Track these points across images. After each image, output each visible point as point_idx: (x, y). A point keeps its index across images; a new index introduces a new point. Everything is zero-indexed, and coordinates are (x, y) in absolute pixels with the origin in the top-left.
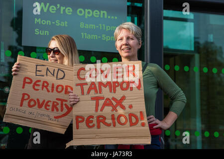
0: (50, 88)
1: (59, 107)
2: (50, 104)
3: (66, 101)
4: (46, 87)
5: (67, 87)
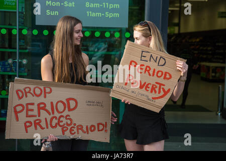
0: (151, 72)
1: (157, 89)
2: (150, 86)
3: (164, 85)
4: (148, 71)
5: (166, 73)
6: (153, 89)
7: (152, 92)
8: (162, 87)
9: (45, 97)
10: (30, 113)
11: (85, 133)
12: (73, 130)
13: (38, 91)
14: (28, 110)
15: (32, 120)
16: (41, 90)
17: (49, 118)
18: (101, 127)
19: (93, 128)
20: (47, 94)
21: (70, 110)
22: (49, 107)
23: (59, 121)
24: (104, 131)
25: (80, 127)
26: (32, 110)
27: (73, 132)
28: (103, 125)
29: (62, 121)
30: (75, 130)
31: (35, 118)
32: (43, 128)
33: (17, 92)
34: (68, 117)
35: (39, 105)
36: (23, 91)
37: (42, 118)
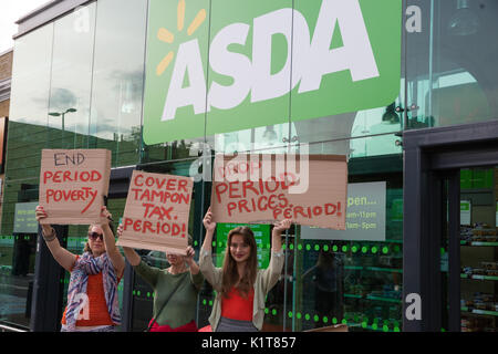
10: (234, 193)
11: (305, 216)
12: (289, 213)
14: (231, 190)
15: (236, 201)
17: (256, 198)
18: (331, 209)
19: (318, 211)
23: (270, 202)
24: (335, 214)
25: (299, 210)
26: (236, 190)
29: (273, 202)
30: (292, 213)
31: (239, 199)
32: (249, 211)
34: (282, 197)
37: (248, 199)
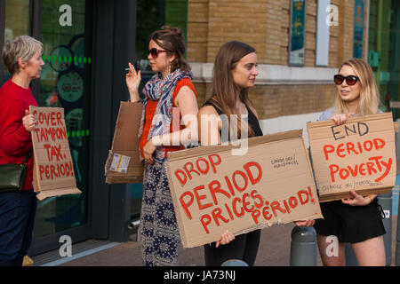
0: (357, 149)
1: (376, 167)
2: (365, 167)
3: (381, 157)
4: (352, 149)
5: (375, 140)
6: (371, 169)
7: (370, 173)
8: (379, 160)
9: (215, 171)
10: (203, 202)
11: (285, 212)
12: (268, 213)
13: (203, 166)
14: (199, 198)
15: (208, 211)
16: (206, 162)
17: (230, 202)
18: (304, 197)
19: (293, 202)
20: (216, 167)
21: (254, 182)
22: (224, 187)
23: (245, 204)
24: (310, 202)
25: (276, 206)
26: (204, 197)
27: (268, 216)
28: (305, 192)
29: (248, 203)
30: (270, 211)
31: (211, 209)
32: (227, 221)
33: (176, 174)
34: (255, 194)
35: (210, 186)
36: (184, 170)
37: (221, 205)
